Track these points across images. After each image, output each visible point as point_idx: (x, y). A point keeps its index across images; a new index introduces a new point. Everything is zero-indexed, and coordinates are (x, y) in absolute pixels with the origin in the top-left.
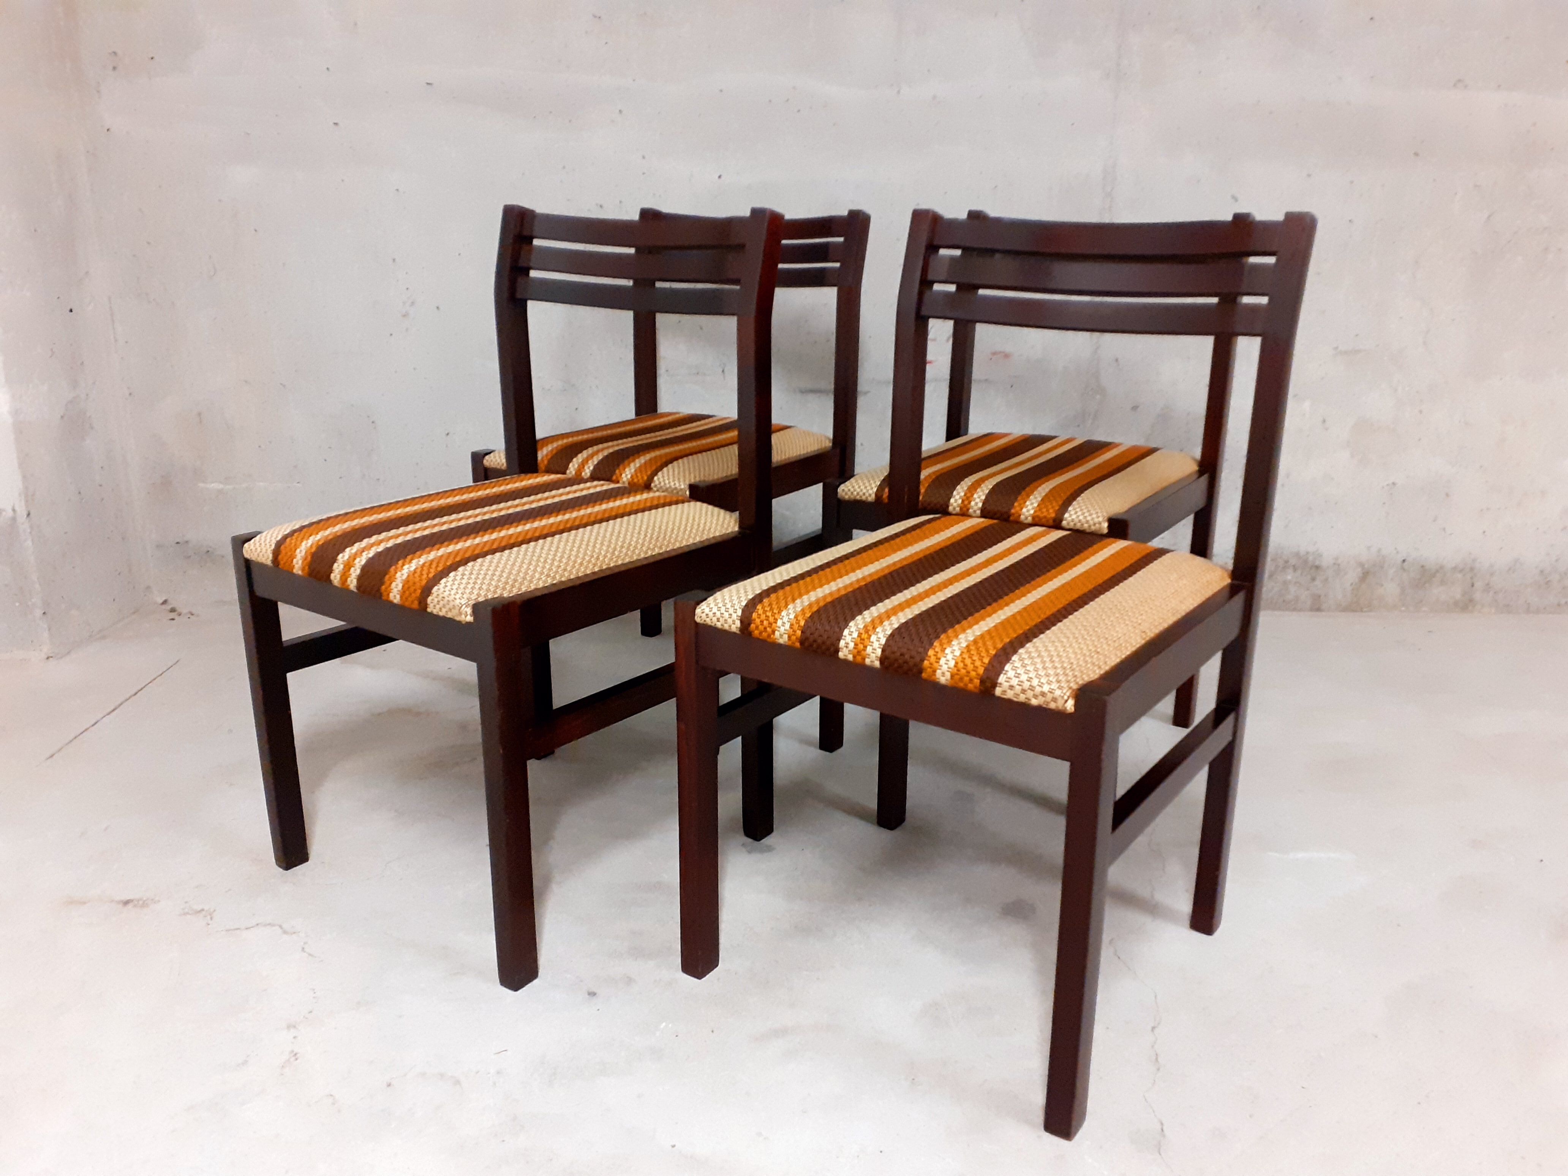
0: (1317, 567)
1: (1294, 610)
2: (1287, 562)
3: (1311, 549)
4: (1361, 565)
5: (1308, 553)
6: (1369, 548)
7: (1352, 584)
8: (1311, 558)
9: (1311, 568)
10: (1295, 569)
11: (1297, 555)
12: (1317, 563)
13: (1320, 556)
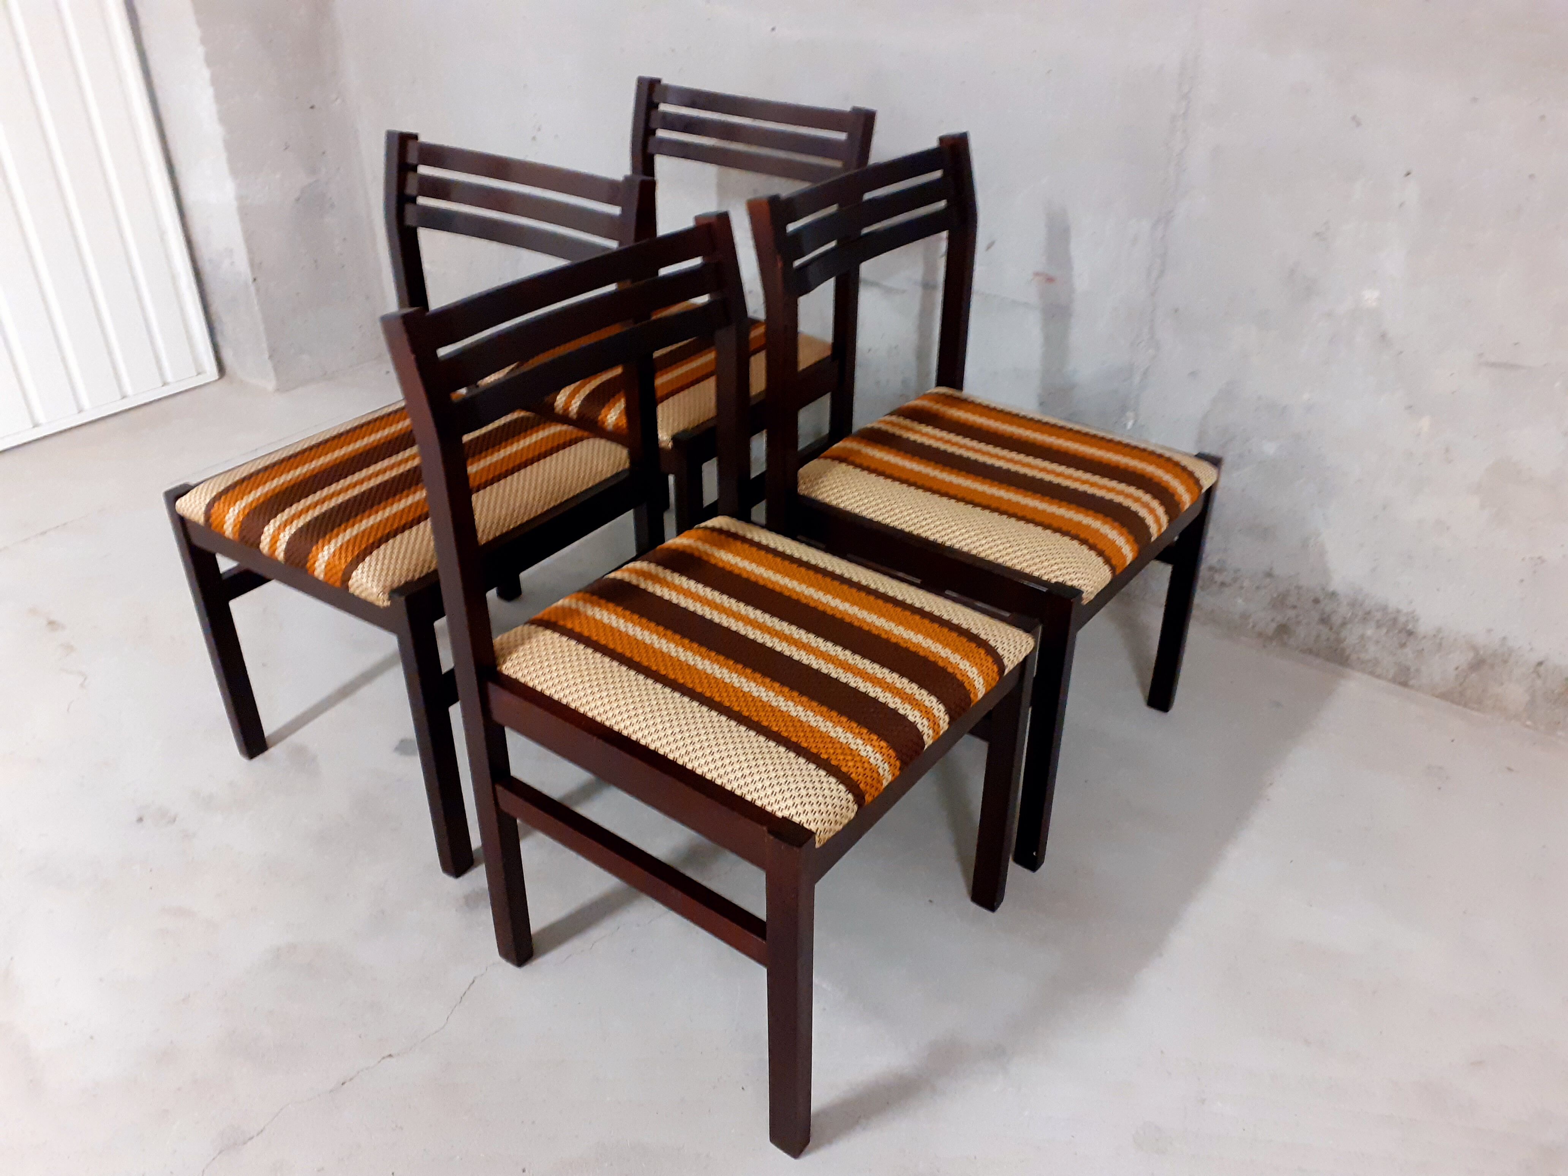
0: (1410, 633)
1: (1372, 673)
2: (1369, 613)
3: (1405, 608)
4: (1474, 648)
5: (1398, 611)
6: (1489, 631)
7: (1457, 668)
8: (1402, 619)
9: (1400, 632)
10: (1379, 625)
11: (1384, 609)
12: (1410, 627)
13: (1416, 620)
